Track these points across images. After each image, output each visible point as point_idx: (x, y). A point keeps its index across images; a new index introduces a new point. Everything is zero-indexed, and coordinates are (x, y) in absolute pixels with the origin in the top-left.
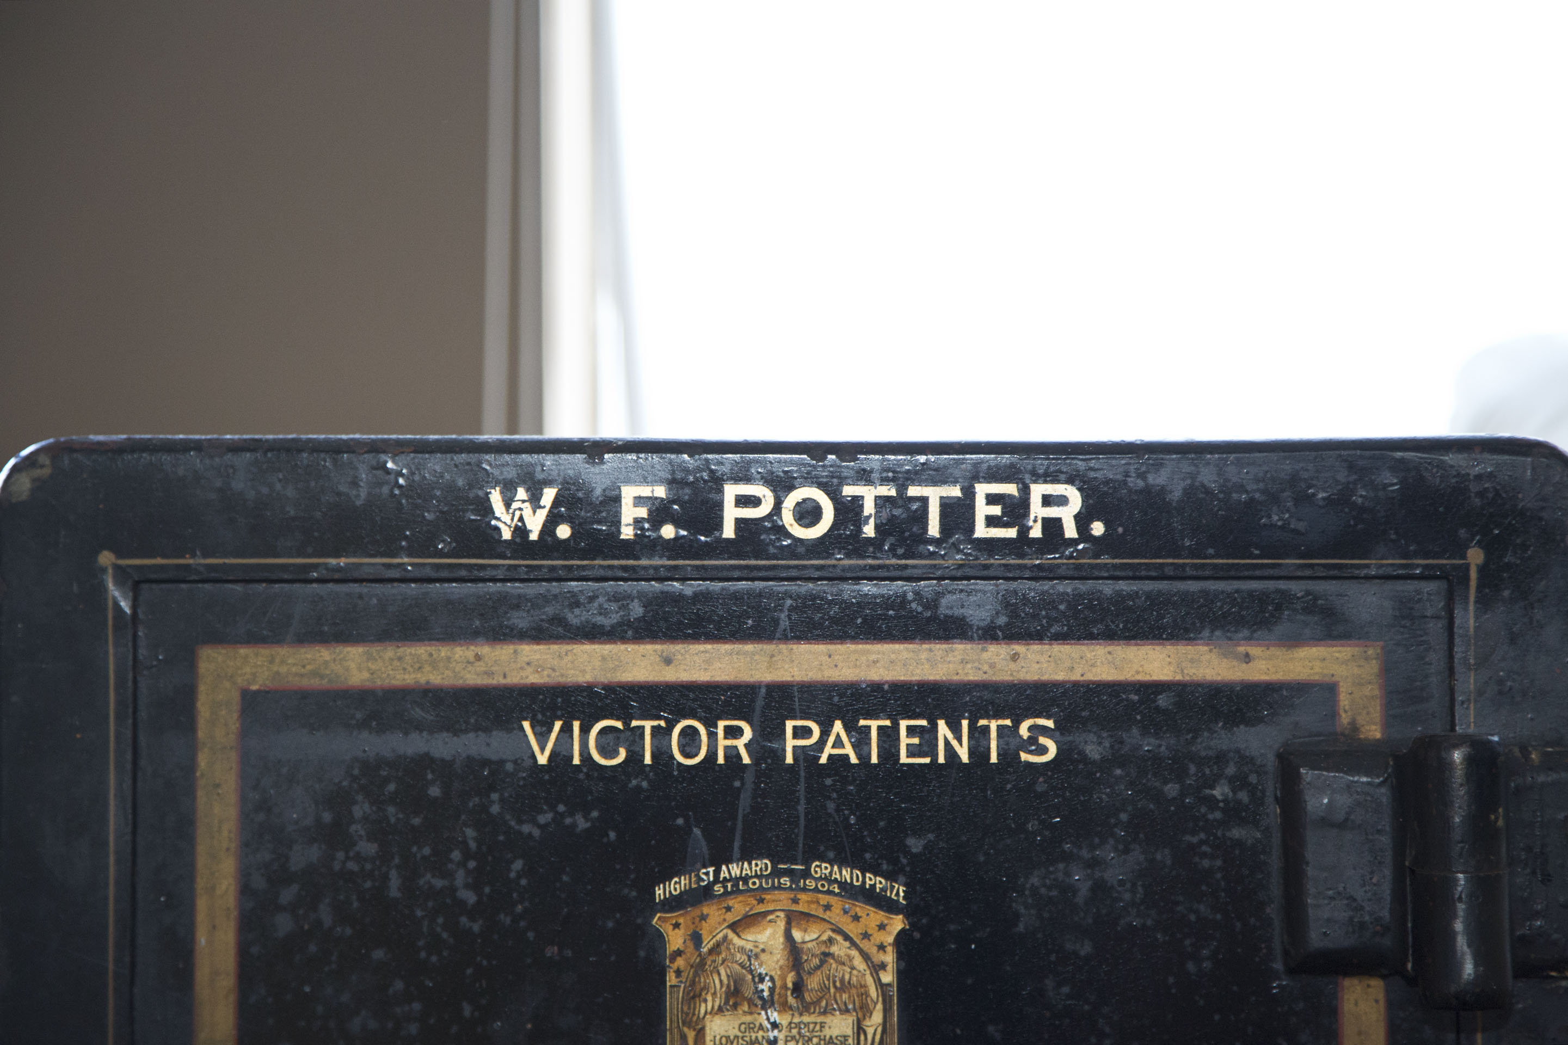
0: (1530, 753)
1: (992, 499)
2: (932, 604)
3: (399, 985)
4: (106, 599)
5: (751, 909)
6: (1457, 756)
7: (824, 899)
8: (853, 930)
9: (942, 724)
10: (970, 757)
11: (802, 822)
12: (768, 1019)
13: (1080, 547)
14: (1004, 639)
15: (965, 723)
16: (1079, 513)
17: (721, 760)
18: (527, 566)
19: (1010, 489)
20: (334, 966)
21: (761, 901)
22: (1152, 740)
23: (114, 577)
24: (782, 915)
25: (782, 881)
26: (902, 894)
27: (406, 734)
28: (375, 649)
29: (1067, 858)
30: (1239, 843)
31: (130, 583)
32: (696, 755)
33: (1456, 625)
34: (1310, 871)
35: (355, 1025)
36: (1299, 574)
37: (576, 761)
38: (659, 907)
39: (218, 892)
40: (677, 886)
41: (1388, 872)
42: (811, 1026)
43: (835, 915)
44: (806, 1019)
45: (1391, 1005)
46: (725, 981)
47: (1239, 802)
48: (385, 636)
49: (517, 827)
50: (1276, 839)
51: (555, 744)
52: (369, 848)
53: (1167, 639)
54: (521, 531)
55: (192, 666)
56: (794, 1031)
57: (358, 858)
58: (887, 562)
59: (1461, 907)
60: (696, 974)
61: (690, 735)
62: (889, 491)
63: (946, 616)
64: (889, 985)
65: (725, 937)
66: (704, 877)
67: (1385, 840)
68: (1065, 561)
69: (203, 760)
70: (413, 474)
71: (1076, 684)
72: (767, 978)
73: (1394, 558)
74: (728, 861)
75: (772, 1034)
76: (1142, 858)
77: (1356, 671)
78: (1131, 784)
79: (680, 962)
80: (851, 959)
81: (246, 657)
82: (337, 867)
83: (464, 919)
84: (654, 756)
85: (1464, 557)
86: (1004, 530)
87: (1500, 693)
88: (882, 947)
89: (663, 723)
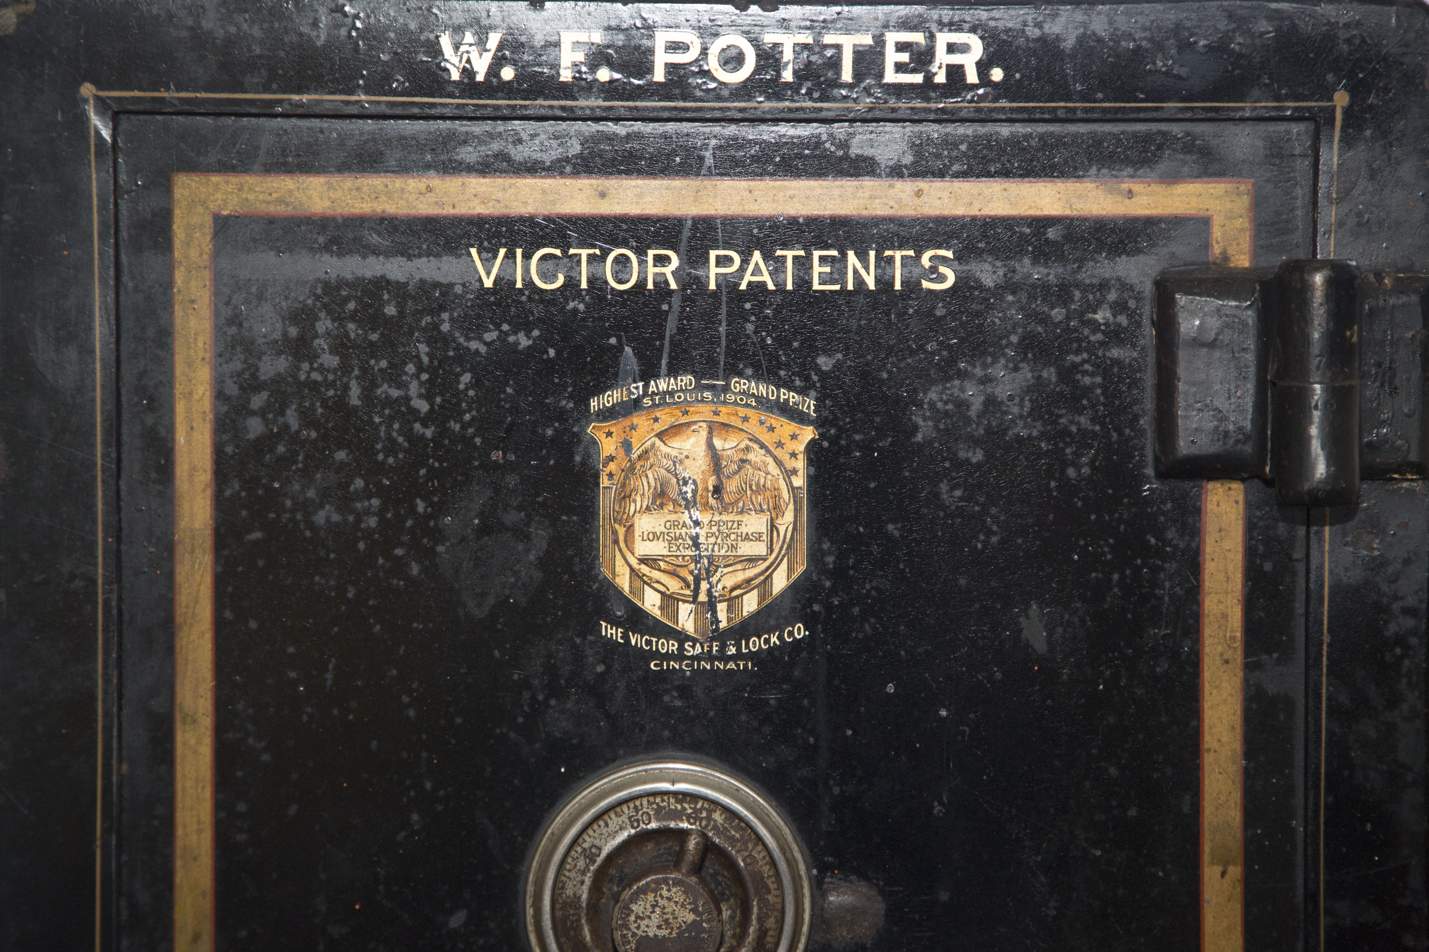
0: (1384, 278)
1: (901, 47)
2: (844, 145)
3: (359, 483)
4: (88, 128)
5: (677, 420)
6: (1318, 279)
7: (742, 412)
8: (766, 438)
9: (851, 254)
10: (875, 286)
11: (724, 343)
12: (691, 518)
13: (981, 91)
14: (909, 176)
15: (872, 254)
16: (980, 60)
17: (650, 286)
18: (474, 105)
19: (918, 38)
20: (300, 465)
21: (686, 413)
22: (1041, 269)
23: (95, 107)
24: (704, 425)
25: (704, 395)
26: (812, 408)
27: (364, 257)
28: (336, 179)
29: (963, 375)
30: (1117, 362)
31: (110, 113)
32: (628, 281)
33: (1321, 162)
34: (1181, 386)
35: (320, 518)
36: (1180, 116)
37: (519, 285)
38: (593, 417)
39: (196, 397)
40: (610, 399)
41: (1250, 386)
42: (730, 524)
43: (752, 427)
44: (725, 517)
45: (1249, 505)
46: (653, 484)
47: (1119, 325)
48: (343, 168)
49: (465, 344)
50: (1151, 359)
51: (499, 269)
52: (331, 361)
53: (1058, 177)
54: (468, 73)
55: (168, 189)
56: (715, 529)
57: (321, 369)
58: (804, 104)
59: (1317, 414)
60: (626, 477)
61: (622, 261)
62: (806, 38)
63: (857, 155)
64: (800, 488)
65: (653, 445)
66: (635, 391)
67: (1250, 358)
68: (966, 105)
69: (179, 277)
70: (369, 17)
71: (974, 219)
72: (691, 481)
73: (1267, 101)
74: (657, 376)
75: (693, 532)
76: (1029, 375)
77: (1229, 205)
78: (1022, 309)
79: (612, 467)
80: (766, 465)
81: (217, 184)
82: (303, 377)
83: (417, 426)
84: (589, 281)
85: (1331, 99)
86: (912, 75)
87: (1359, 224)
88: (794, 455)
89: (598, 252)
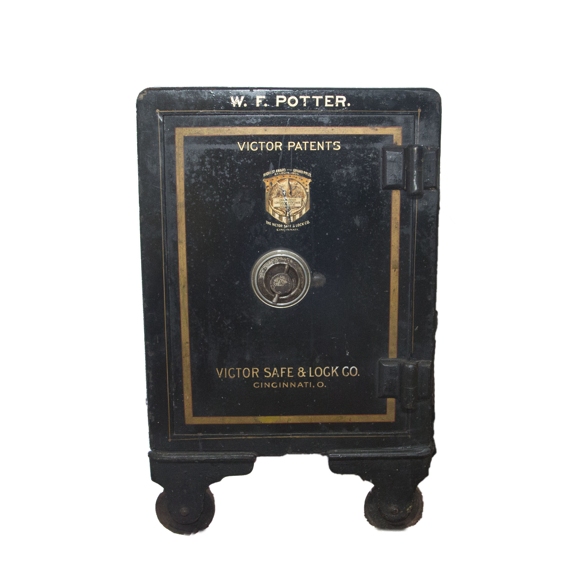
0: (428, 148)
1: (328, 99)
2: (317, 119)
3: (215, 192)
4: (158, 119)
5: (282, 178)
6: (415, 149)
7: (296, 176)
8: (301, 182)
9: (318, 143)
10: (324, 149)
11: (292, 161)
12: (285, 199)
13: (346, 108)
14: (331, 126)
15: (323, 142)
16: (346, 101)
17: (276, 150)
18: (238, 112)
19: (332, 97)
20: (203, 189)
21: (284, 176)
22: (359, 146)
23: (159, 115)
24: (288, 179)
25: (288, 173)
26: (311, 175)
27: (215, 144)
28: (209, 128)
29: (343, 168)
30: (374, 165)
31: (162, 115)
32: (271, 149)
33: (416, 123)
34: (387, 170)
35: (207, 200)
36: (387, 113)
37: (248, 150)
38: (264, 178)
39: (181, 175)
40: (268, 174)
41: (402, 170)
42: (293, 200)
43: (298, 179)
44: (292, 198)
45: (401, 195)
46: (277, 192)
47: (375, 157)
48: (211, 126)
49: (237, 162)
50: (381, 164)
51: (244, 146)
52: (209, 167)
53: (362, 126)
54: (237, 105)
55: (174, 131)
56: (290, 201)
57: (207, 169)
58: (308, 111)
59: (415, 177)
60: (271, 190)
61: (270, 145)
62: (309, 97)
63: (319, 121)
64: (308, 192)
65: (277, 183)
66: (273, 172)
67: (401, 164)
68: (343, 111)
69: (177, 150)
70: (216, 94)
71: (344, 135)
72: (285, 191)
73: (405, 111)
74: (277, 169)
75: (286, 202)
76: (356, 168)
77: (397, 132)
78: (354, 154)
79: (268, 188)
80: (301, 187)
81: (185, 129)
82: (203, 170)
83: (227, 180)
84: (263, 149)
85: (417, 111)
86: (331, 105)
87: (423, 137)
88: (307, 185)
89: (265, 142)
